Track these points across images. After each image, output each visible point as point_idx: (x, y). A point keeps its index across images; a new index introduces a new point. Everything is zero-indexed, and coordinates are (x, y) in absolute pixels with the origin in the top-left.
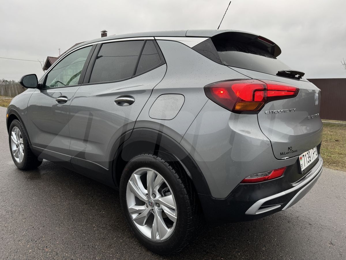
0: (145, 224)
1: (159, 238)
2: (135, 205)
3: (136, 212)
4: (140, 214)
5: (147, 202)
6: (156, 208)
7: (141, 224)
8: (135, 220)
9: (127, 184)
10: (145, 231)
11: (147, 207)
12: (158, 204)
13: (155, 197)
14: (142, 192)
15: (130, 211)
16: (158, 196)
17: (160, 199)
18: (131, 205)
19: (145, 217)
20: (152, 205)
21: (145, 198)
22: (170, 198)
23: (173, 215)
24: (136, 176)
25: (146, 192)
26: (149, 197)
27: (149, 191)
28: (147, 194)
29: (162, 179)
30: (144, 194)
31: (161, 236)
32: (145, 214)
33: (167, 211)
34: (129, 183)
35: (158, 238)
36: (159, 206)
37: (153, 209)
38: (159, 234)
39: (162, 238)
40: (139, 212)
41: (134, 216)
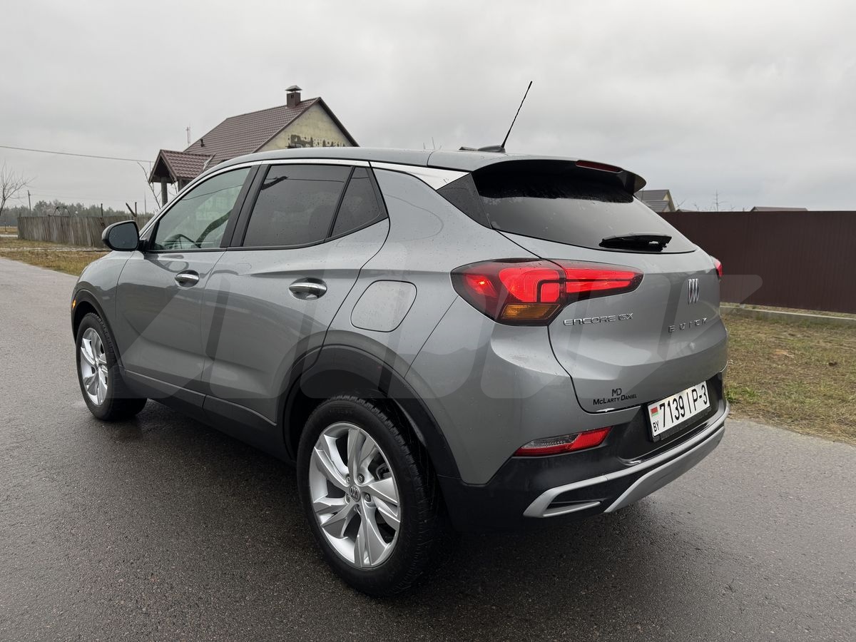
0: (345, 535)
1: (368, 562)
2: (327, 497)
3: (327, 510)
4: (335, 514)
5: (347, 492)
6: (364, 502)
7: (337, 535)
8: (326, 526)
9: (311, 455)
10: (344, 547)
11: (348, 500)
12: (368, 494)
13: (363, 481)
14: (338, 469)
15: (316, 510)
16: (369, 478)
17: (371, 486)
18: (320, 496)
19: (344, 520)
20: (356, 496)
21: (344, 483)
22: (390, 482)
23: (394, 516)
24: (329, 440)
25: (346, 470)
26: (351, 482)
27: (351, 470)
28: (348, 475)
29: (375, 446)
30: (342, 475)
31: (373, 559)
32: (344, 513)
33: (384, 508)
34: (315, 451)
35: (366, 561)
36: (369, 500)
37: (358, 506)
38: (369, 556)
39: (373, 562)
40: (334, 510)
41: (324, 519)
